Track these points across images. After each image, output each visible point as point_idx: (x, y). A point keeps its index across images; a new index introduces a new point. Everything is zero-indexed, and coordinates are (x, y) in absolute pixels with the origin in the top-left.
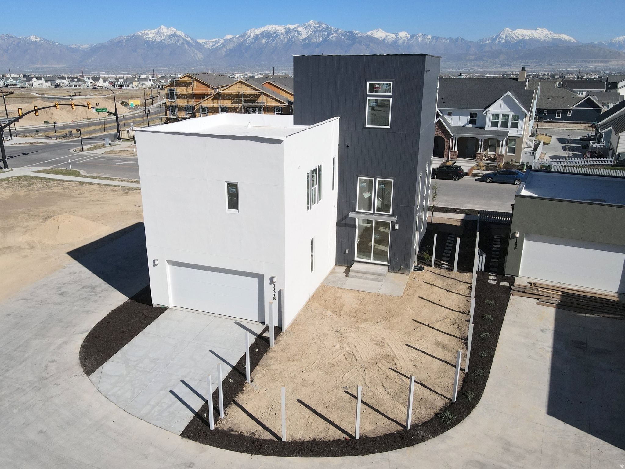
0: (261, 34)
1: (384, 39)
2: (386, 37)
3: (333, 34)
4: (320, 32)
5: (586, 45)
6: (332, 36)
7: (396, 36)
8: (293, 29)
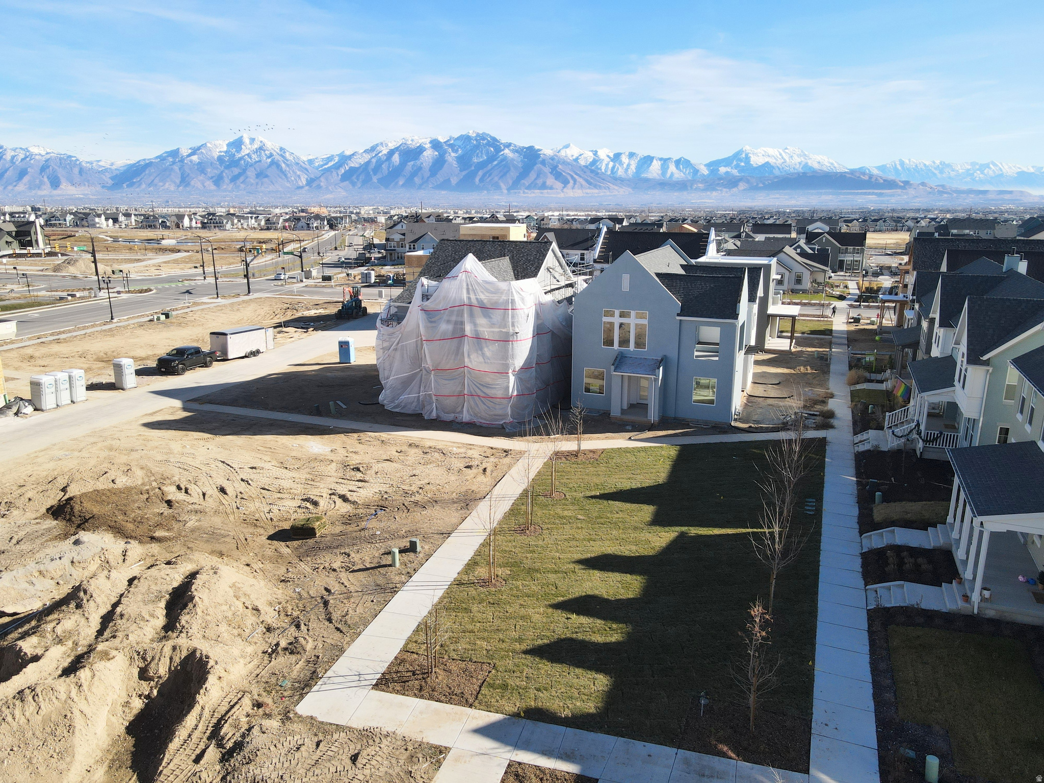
0: (397, 149)
1: (576, 160)
2: (580, 155)
3: (503, 150)
4: (485, 147)
5: (853, 172)
6: (502, 153)
7: (595, 155)
8: (444, 142)
